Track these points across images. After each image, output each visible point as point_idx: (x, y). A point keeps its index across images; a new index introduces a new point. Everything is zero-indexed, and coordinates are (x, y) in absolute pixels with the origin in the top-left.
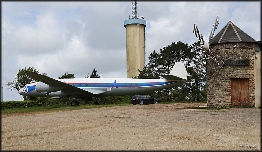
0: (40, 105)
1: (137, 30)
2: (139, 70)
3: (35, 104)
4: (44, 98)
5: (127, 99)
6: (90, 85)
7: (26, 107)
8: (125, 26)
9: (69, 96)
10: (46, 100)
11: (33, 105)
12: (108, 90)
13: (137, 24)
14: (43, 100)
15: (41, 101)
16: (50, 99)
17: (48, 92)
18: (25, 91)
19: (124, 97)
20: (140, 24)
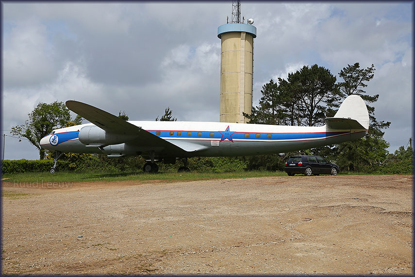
0: (72, 169)
1: (241, 43)
2: (243, 113)
3: (63, 167)
4: (79, 156)
5: (223, 162)
6: (178, 135)
7: (53, 171)
8: (220, 36)
9: (139, 153)
10: (82, 159)
11: (60, 168)
12: (213, 144)
13: (241, 32)
14: (77, 160)
15: (73, 162)
16: (90, 159)
17: (102, 144)
18: (53, 141)
19: (216, 159)
20: (246, 33)
